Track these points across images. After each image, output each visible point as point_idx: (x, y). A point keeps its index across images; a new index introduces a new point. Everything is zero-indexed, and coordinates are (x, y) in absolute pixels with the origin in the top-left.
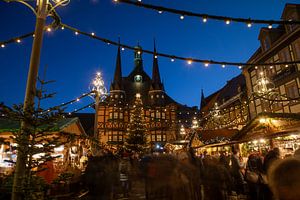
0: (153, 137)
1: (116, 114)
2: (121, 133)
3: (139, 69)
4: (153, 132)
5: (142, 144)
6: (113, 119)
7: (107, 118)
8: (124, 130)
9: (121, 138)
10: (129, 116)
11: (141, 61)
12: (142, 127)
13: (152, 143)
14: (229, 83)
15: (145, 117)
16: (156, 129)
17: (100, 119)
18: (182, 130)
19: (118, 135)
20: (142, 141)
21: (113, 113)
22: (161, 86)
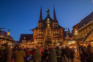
0: (55, 41)
1: (40, 33)
2: (42, 39)
5: (51, 43)
6: (39, 34)
7: (37, 34)
9: (42, 41)
10: (45, 33)
11: (49, 14)
12: (50, 37)
13: (54, 43)
14: (82, 21)
15: (51, 34)
16: (56, 38)
17: (35, 35)
19: (41, 40)
21: (39, 32)
22: (57, 22)
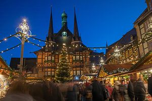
0: (75, 72)
1: (50, 58)
2: (53, 70)
3: (65, 28)
4: (74, 69)
5: (67, 77)
6: (48, 61)
7: (44, 60)
8: (55, 68)
9: (53, 73)
10: (58, 58)
11: (66, 23)
12: (67, 65)
13: (74, 76)
14: (124, 36)
15: (69, 59)
16: (76, 67)
17: (39, 61)
18: (94, 66)
19: (51, 71)
20: (67, 75)
21: (48, 56)
22: (79, 38)
